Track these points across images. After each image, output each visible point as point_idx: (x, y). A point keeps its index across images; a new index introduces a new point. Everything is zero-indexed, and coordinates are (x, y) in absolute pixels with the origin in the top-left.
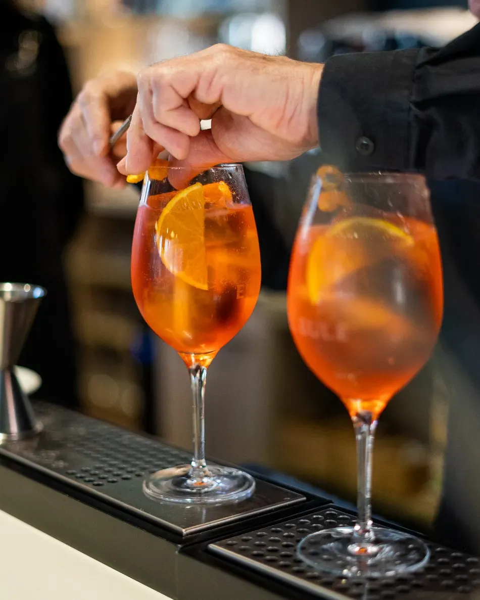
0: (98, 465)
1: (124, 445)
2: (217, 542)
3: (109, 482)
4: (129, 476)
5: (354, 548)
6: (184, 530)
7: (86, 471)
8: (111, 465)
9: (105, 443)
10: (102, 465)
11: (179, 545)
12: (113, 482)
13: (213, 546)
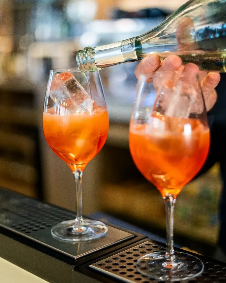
0: (27, 221)
1: (39, 209)
2: (94, 264)
3: (34, 230)
4: (43, 227)
5: (165, 264)
6: (75, 257)
7: (21, 225)
8: (34, 221)
9: (29, 208)
10: (29, 221)
11: (74, 266)
12: (36, 230)
13: (91, 266)
